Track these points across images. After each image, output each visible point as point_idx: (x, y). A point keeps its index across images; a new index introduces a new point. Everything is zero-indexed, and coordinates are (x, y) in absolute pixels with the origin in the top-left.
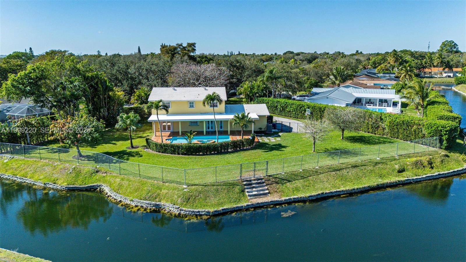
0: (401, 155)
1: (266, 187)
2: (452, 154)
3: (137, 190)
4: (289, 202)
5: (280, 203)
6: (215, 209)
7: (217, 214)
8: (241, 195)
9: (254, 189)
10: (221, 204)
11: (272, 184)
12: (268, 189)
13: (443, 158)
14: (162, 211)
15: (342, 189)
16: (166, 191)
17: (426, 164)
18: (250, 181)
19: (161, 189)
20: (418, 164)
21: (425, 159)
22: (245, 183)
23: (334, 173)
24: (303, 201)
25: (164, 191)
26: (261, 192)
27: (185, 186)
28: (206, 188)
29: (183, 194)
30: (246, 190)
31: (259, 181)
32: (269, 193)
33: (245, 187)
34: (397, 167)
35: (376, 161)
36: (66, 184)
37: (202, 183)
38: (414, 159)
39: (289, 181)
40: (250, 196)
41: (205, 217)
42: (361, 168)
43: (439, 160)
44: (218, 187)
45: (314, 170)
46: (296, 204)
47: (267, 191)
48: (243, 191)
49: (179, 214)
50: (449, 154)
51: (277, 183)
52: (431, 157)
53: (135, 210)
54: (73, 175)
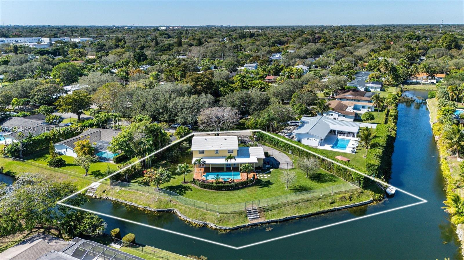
0: (335, 193)
1: (258, 214)
2: (366, 191)
3: (194, 214)
4: (269, 223)
5: (264, 223)
6: (233, 227)
7: (234, 229)
8: (246, 218)
9: (252, 215)
10: (235, 224)
11: (261, 212)
12: (259, 215)
13: (359, 194)
14: (208, 227)
15: (297, 215)
16: (209, 216)
17: (347, 198)
18: (250, 210)
19: (206, 215)
20: (343, 199)
21: (347, 195)
22: (247, 212)
23: (294, 205)
24: (276, 222)
25: (208, 216)
26: (256, 217)
27: (218, 214)
28: (228, 215)
29: (217, 218)
30: (248, 216)
31: (255, 211)
32: (260, 217)
33: (248, 214)
34: (330, 201)
35: (319, 197)
36: (156, 208)
37: (226, 212)
38: (341, 196)
39: (270, 210)
40: (250, 219)
41: (228, 231)
42: (310, 201)
43: (356, 195)
44: (234, 214)
45: (284, 203)
46: (273, 224)
47: (258, 216)
48: (246, 216)
49: (216, 229)
50: (364, 191)
51: (264, 211)
52: (352, 193)
53: (194, 225)
54: (158, 203)
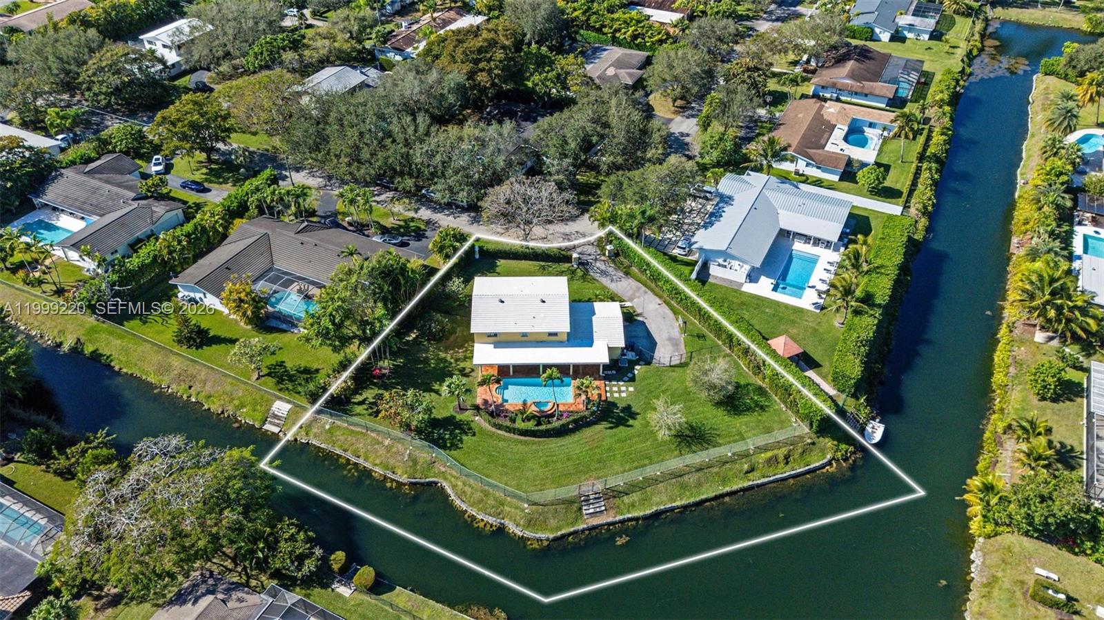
0: (758, 448)
1: (603, 503)
2: (821, 439)
3: (481, 501)
4: (623, 522)
5: (613, 524)
6: (554, 535)
7: (556, 539)
8: (579, 514)
9: (591, 506)
10: (559, 528)
11: (609, 499)
12: (604, 505)
13: (805, 447)
14: (506, 530)
15: (678, 503)
16: (510, 509)
17: (781, 458)
18: (588, 496)
19: (503, 505)
20: (772, 461)
21: (781, 452)
22: (582, 499)
23: (674, 480)
24: (636, 519)
25: (507, 509)
26: (598, 510)
27: (526, 506)
28: (546, 509)
29: (525, 516)
30: (584, 508)
31: (597, 496)
32: (606, 510)
33: (583, 503)
34: (746, 467)
35: (725, 459)
36: (406, 476)
37: (542, 501)
38: (769, 454)
39: (627, 494)
40: (587, 514)
41: (546, 543)
42: (705, 471)
43: (800, 451)
44: (557, 507)
45: (655, 477)
46: (630, 524)
47: (603, 508)
48: (580, 509)
49: (523, 536)
50: (816, 440)
51: (614, 497)
52: (791, 447)
53: (482, 525)
54: (411, 464)
